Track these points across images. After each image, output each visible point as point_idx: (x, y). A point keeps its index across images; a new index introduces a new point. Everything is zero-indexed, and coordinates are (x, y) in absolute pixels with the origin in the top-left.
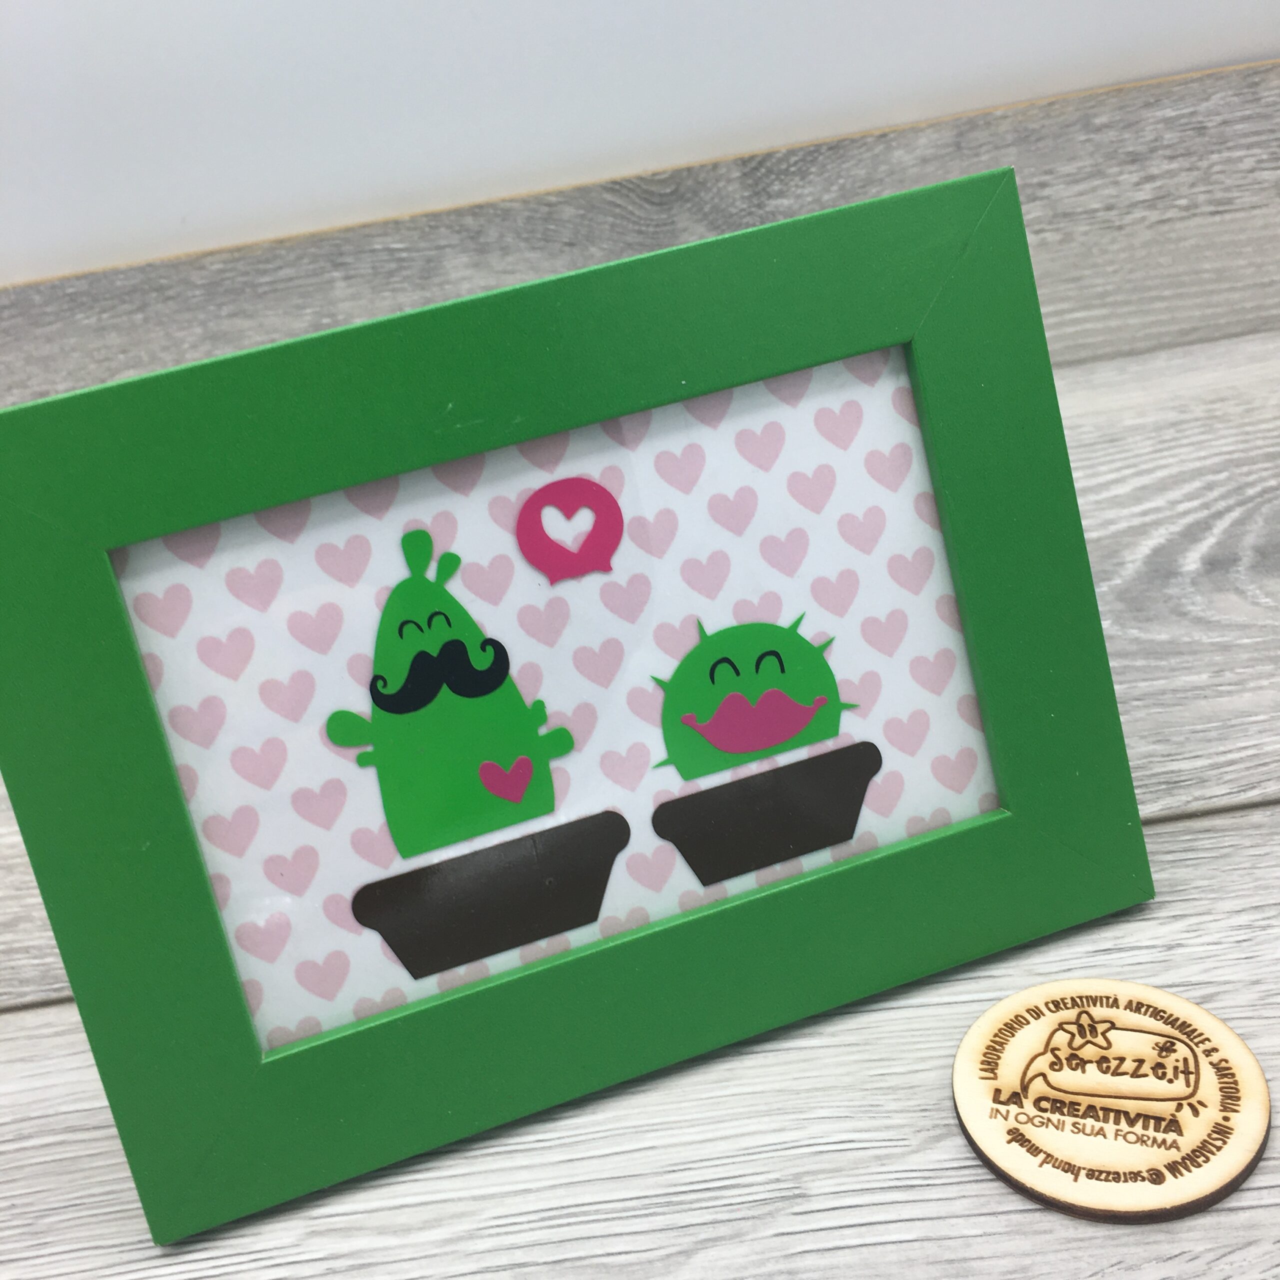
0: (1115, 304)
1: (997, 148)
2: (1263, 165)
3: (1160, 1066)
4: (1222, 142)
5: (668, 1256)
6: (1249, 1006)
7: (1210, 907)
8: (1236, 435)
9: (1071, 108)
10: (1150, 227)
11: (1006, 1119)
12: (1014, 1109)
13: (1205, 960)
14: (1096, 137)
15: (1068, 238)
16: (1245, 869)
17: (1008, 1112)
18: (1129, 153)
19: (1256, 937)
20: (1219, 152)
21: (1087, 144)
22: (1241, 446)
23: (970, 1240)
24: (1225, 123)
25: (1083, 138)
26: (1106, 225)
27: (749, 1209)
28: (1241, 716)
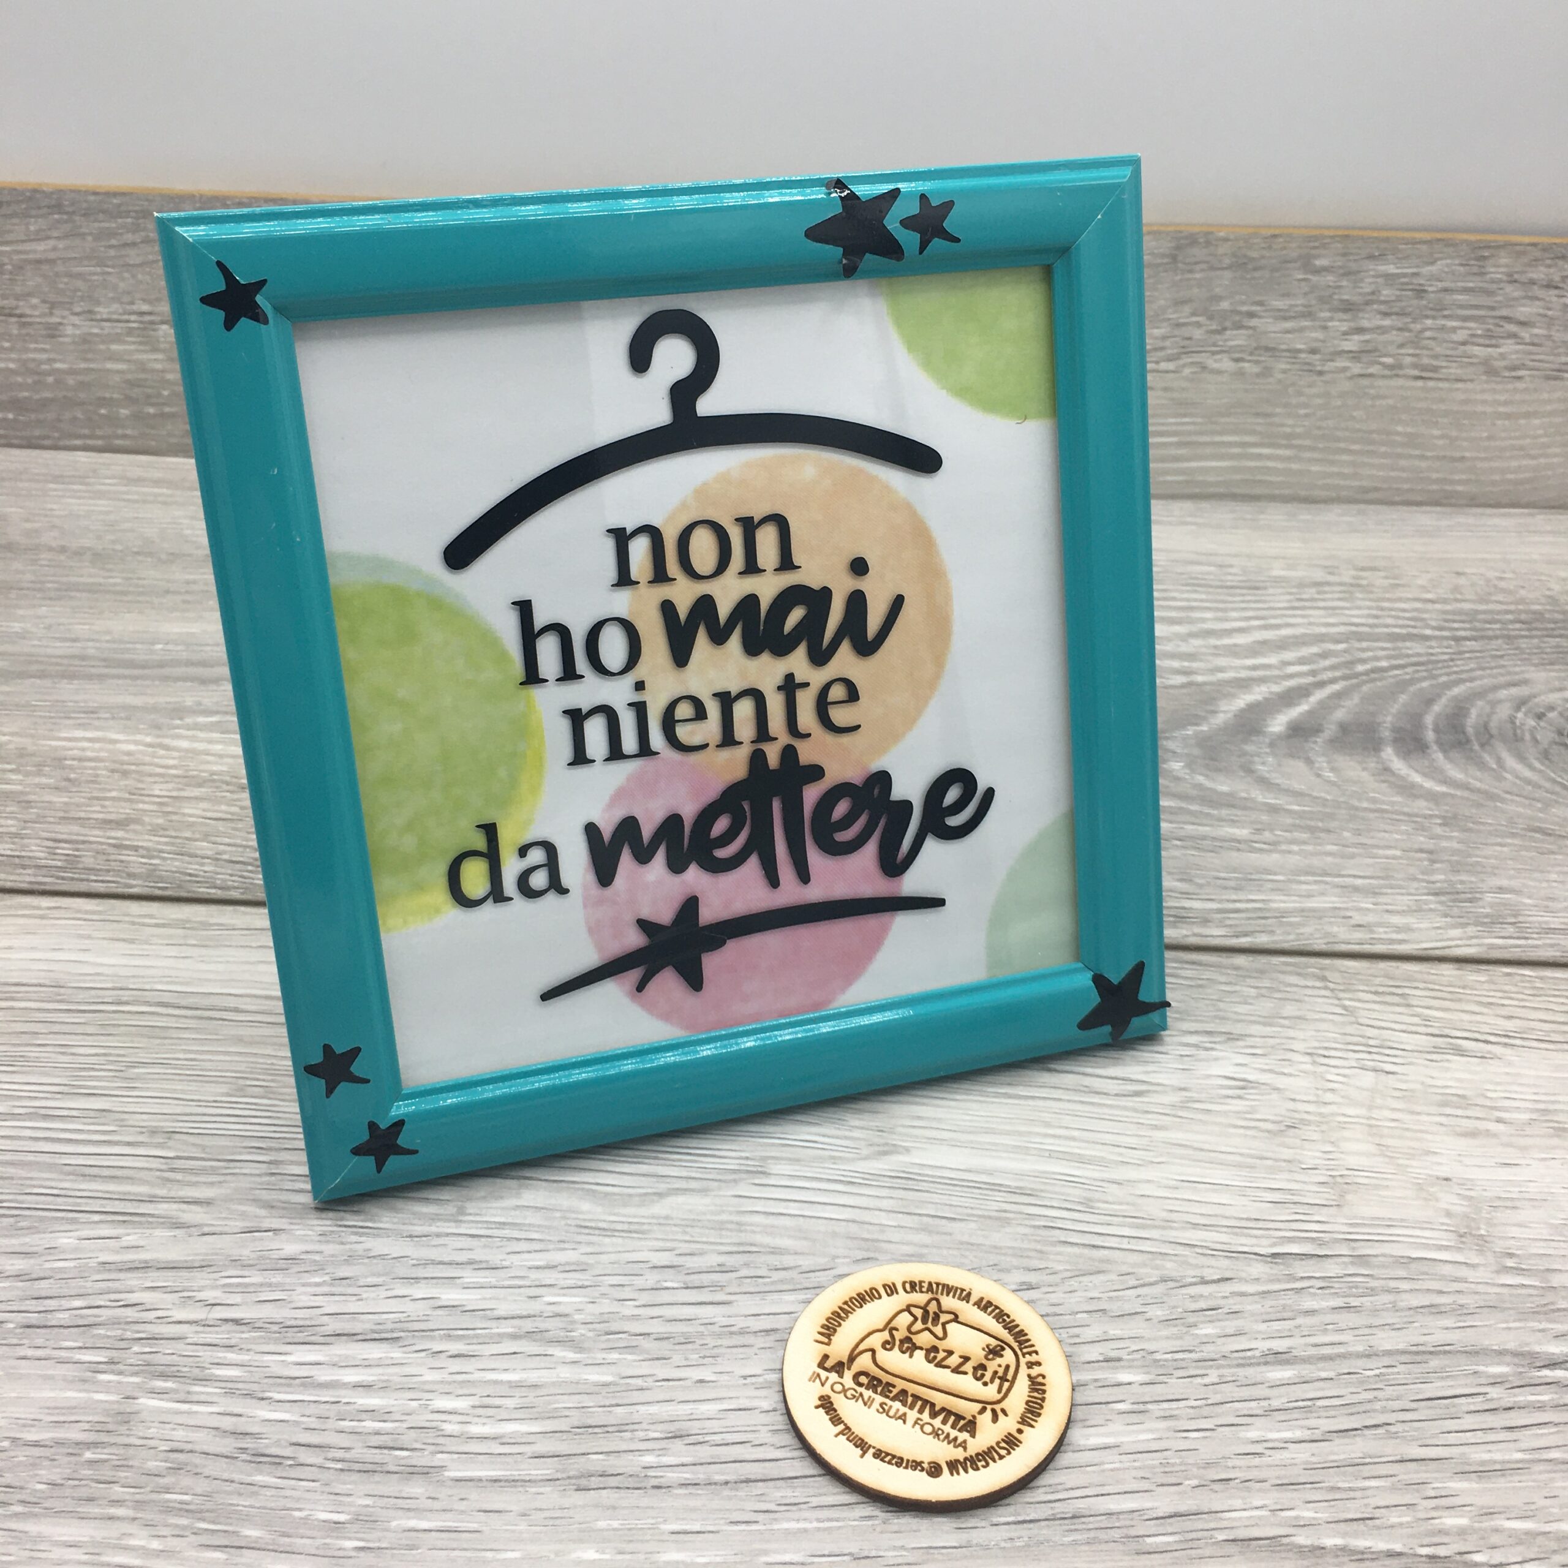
0: (1300, 448)
1: (1212, 268)
2: (1475, 340)
4: (1439, 309)
6: (1170, 1105)
8: (1369, 608)
9: (1294, 245)
10: (1351, 378)
14: (1314, 278)
15: (1266, 372)
16: (1212, 1000)
18: (1342, 301)
19: (1197, 1055)
20: (1434, 318)
21: (1303, 284)
22: (1371, 621)
24: (1445, 290)
25: (1301, 276)
26: (1306, 367)
28: (1262, 873)
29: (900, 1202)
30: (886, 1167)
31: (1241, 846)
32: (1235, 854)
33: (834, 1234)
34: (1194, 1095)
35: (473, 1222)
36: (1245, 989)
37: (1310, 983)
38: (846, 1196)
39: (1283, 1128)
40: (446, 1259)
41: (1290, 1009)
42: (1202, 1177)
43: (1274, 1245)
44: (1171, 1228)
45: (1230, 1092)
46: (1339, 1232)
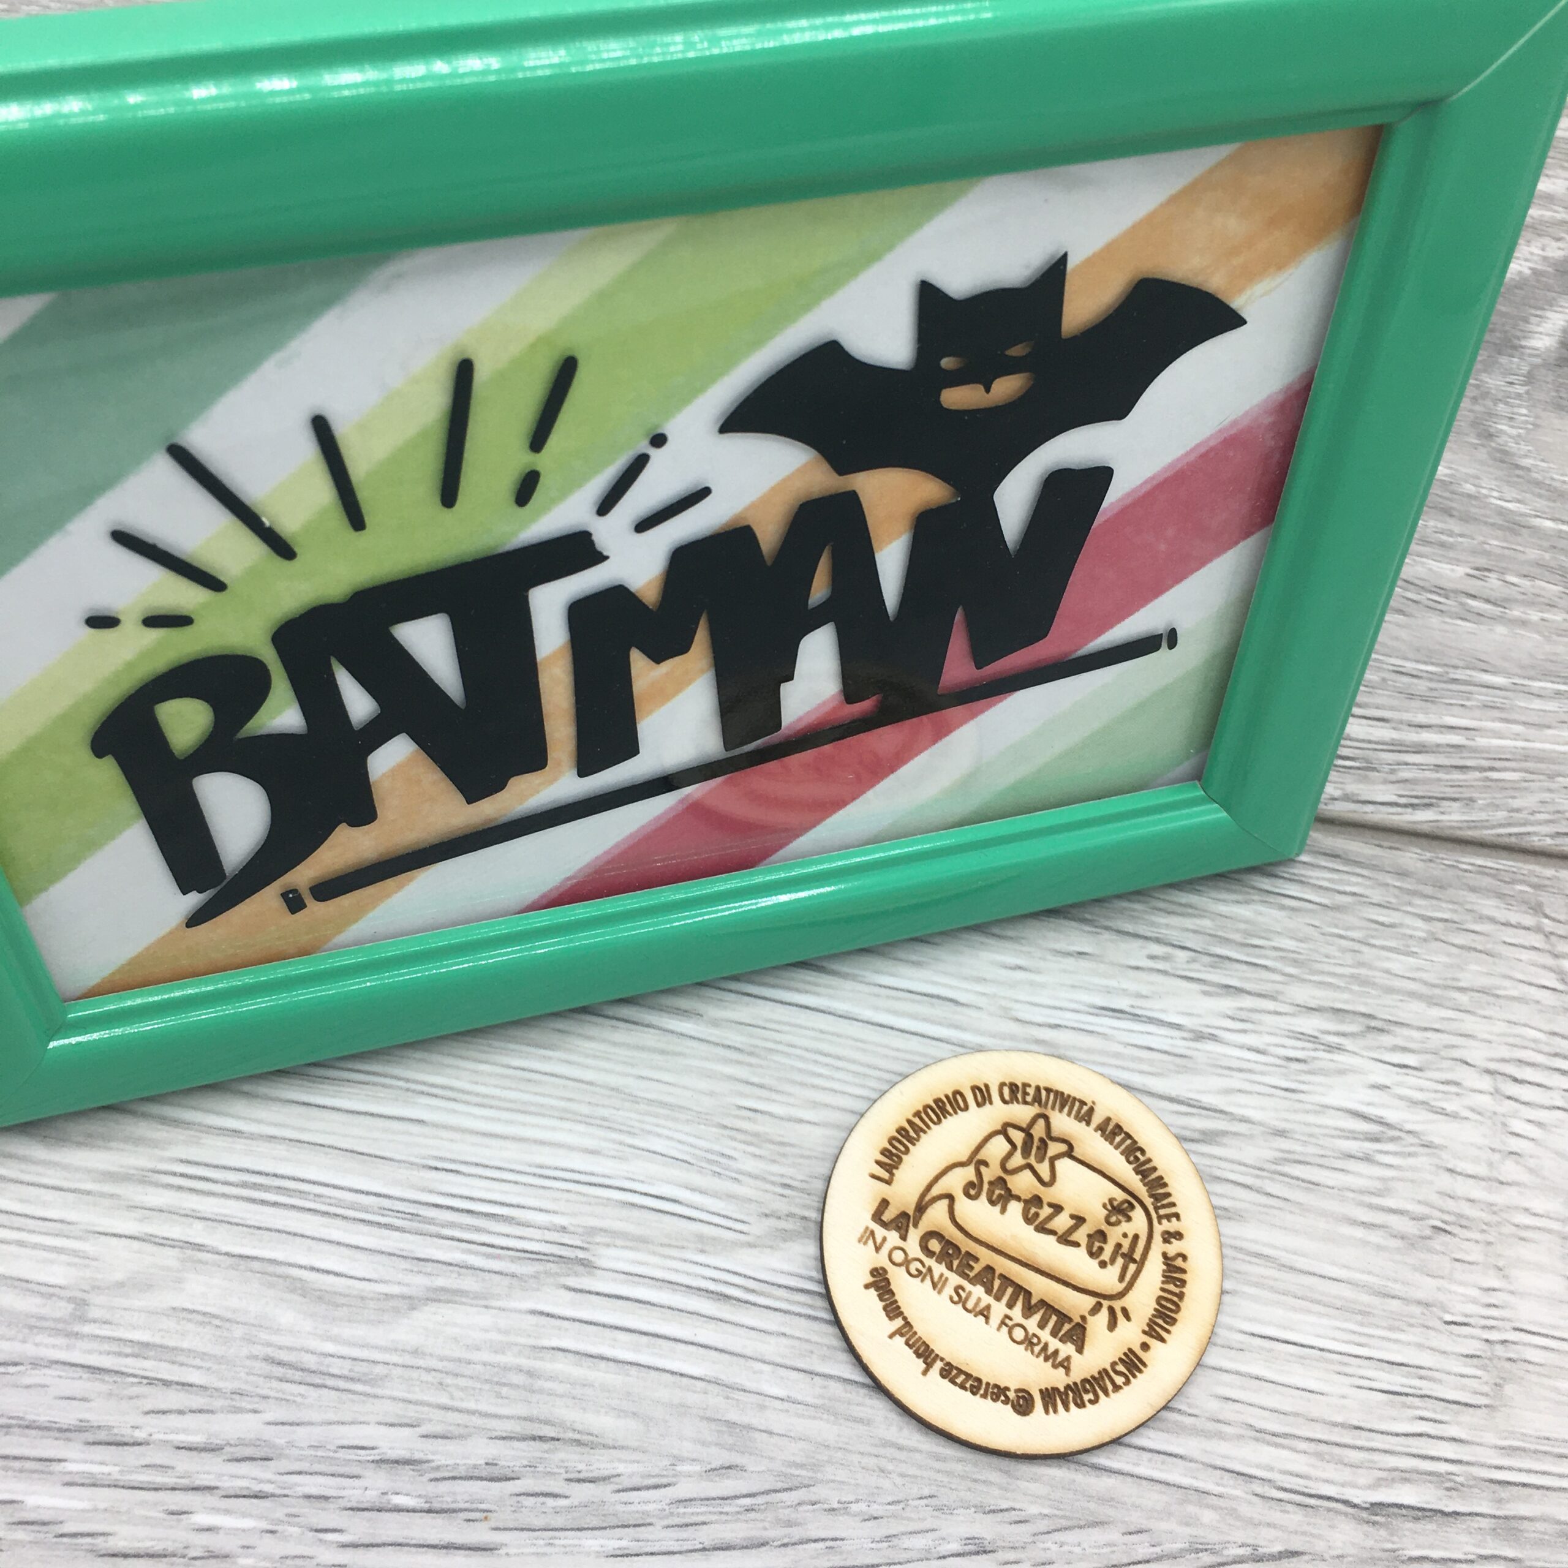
3: (1101, 1235)
5: (388, 1296)
6: (1254, 1168)
7: (1280, 987)
11: (878, 1249)
12: (893, 1238)
13: (1234, 1073)
16: (1353, 940)
17: (884, 1239)
19: (1314, 1058)
23: (768, 1402)
27: (513, 1260)
28: (1474, 669)
29: (796, 1343)
30: (786, 1267)
31: (1450, 604)
32: (1435, 620)
33: (682, 1409)
34: (1298, 1148)
35: (98, 1336)
36: (1409, 921)
37: (1514, 917)
38: (712, 1325)
39: (1428, 1232)
40: (43, 1418)
41: (1474, 973)
42: (1285, 1328)
43: (1378, 1484)
44: (1221, 1436)
45: (1353, 1146)
46: (1482, 1465)
